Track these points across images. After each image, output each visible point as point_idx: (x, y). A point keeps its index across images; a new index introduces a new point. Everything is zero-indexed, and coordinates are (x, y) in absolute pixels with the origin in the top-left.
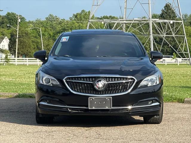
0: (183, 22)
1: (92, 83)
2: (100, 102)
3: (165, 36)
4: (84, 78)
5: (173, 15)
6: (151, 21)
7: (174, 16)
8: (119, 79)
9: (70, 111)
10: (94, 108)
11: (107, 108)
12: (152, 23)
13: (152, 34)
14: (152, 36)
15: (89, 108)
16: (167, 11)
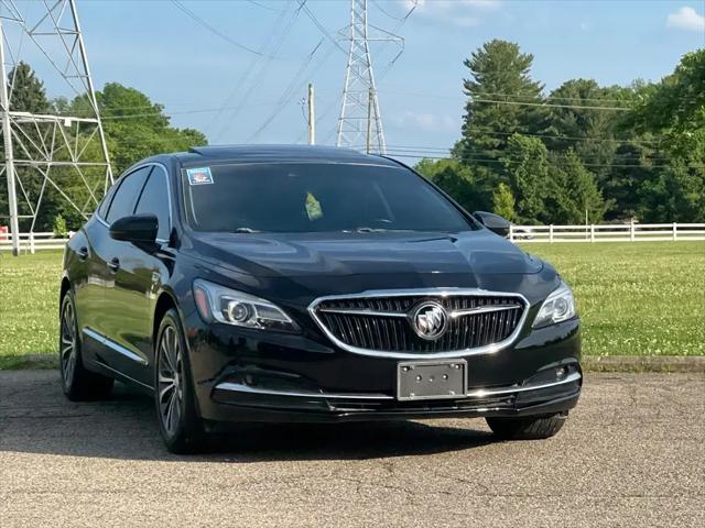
0: (100, 123)
1: (405, 315)
2: (433, 378)
3: (49, 164)
4: (374, 300)
5: (37, 101)
6: (8, 118)
7: (39, 104)
8: (481, 302)
9: (332, 408)
10: (413, 397)
11: (453, 395)
12: (12, 125)
13: (11, 157)
14: (12, 165)
15: (400, 398)
16: (20, 88)
